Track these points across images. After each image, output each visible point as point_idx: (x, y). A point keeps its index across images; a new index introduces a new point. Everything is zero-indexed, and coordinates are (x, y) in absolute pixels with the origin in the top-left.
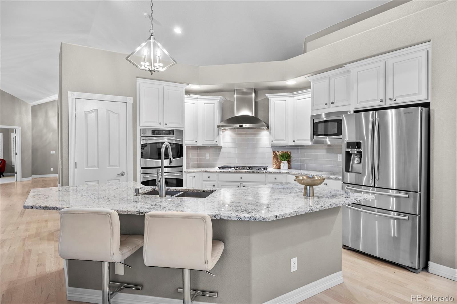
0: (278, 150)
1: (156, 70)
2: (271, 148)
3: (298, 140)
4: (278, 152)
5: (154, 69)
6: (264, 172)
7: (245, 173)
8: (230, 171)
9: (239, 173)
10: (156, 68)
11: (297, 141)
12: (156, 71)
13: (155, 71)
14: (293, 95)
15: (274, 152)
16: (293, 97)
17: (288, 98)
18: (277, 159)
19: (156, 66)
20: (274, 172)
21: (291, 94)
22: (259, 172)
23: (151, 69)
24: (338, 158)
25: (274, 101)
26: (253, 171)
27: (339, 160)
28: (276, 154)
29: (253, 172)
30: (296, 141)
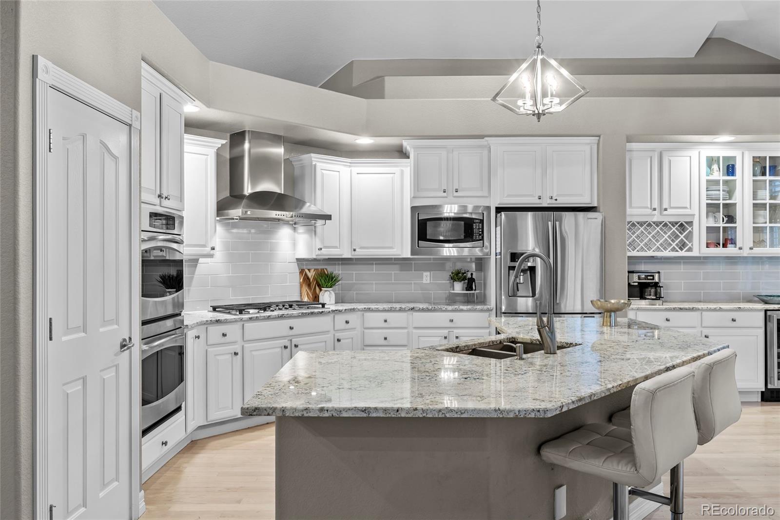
0: (309, 267)
1: (546, 111)
2: (296, 263)
3: (361, 248)
4: (309, 270)
5: (542, 111)
6: (329, 312)
7: (298, 316)
8: (269, 316)
9: (288, 317)
10: (546, 107)
11: (359, 249)
12: (547, 113)
13: (544, 115)
14: (350, 163)
15: (302, 272)
16: (350, 166)
17: (342, 167)
18: (309, 285)
19: (546, 104)
20: (345, 310)
21: (349, 160)
22: (322, 312)
23: (537, 112)
24: (423, 278)
25: (321, 169)
26: (312, 311)
27: (424, 282)
28: (306, 274)
29: (312, 313)
30: (357, 250)
